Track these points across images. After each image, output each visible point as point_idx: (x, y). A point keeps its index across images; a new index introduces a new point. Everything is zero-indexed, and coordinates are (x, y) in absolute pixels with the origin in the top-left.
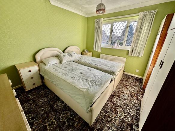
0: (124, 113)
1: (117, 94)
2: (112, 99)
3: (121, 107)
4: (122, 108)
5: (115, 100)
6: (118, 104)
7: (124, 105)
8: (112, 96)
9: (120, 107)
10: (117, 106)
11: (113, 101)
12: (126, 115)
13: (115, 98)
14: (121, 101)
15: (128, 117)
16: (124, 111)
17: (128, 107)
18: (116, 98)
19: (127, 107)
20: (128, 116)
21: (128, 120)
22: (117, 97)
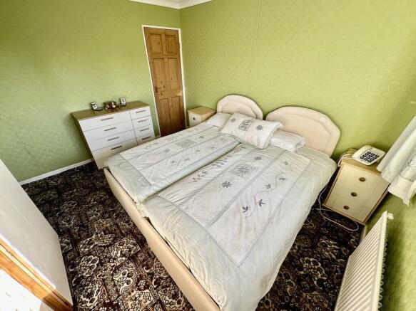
0: (95, 245)
1: (141, 257)
2: (135, 236)
3: (108, 246)
4: (104, 247)
5: (129, 242)
6: (117, 244)
7: (106, 257)
8: (142, 241)
9: (110, 245)
10: (115, 238)
11: (130, 236)
12: (91, 247)
13: (134, 245)
14: (119, 255)
15: (85, 248)
16: (99, 247)
17: (97, 262)
18: (131, 246)
19: (100, 260)
20: (87, 249)
21: (84, 244)
22: (132, 252)
